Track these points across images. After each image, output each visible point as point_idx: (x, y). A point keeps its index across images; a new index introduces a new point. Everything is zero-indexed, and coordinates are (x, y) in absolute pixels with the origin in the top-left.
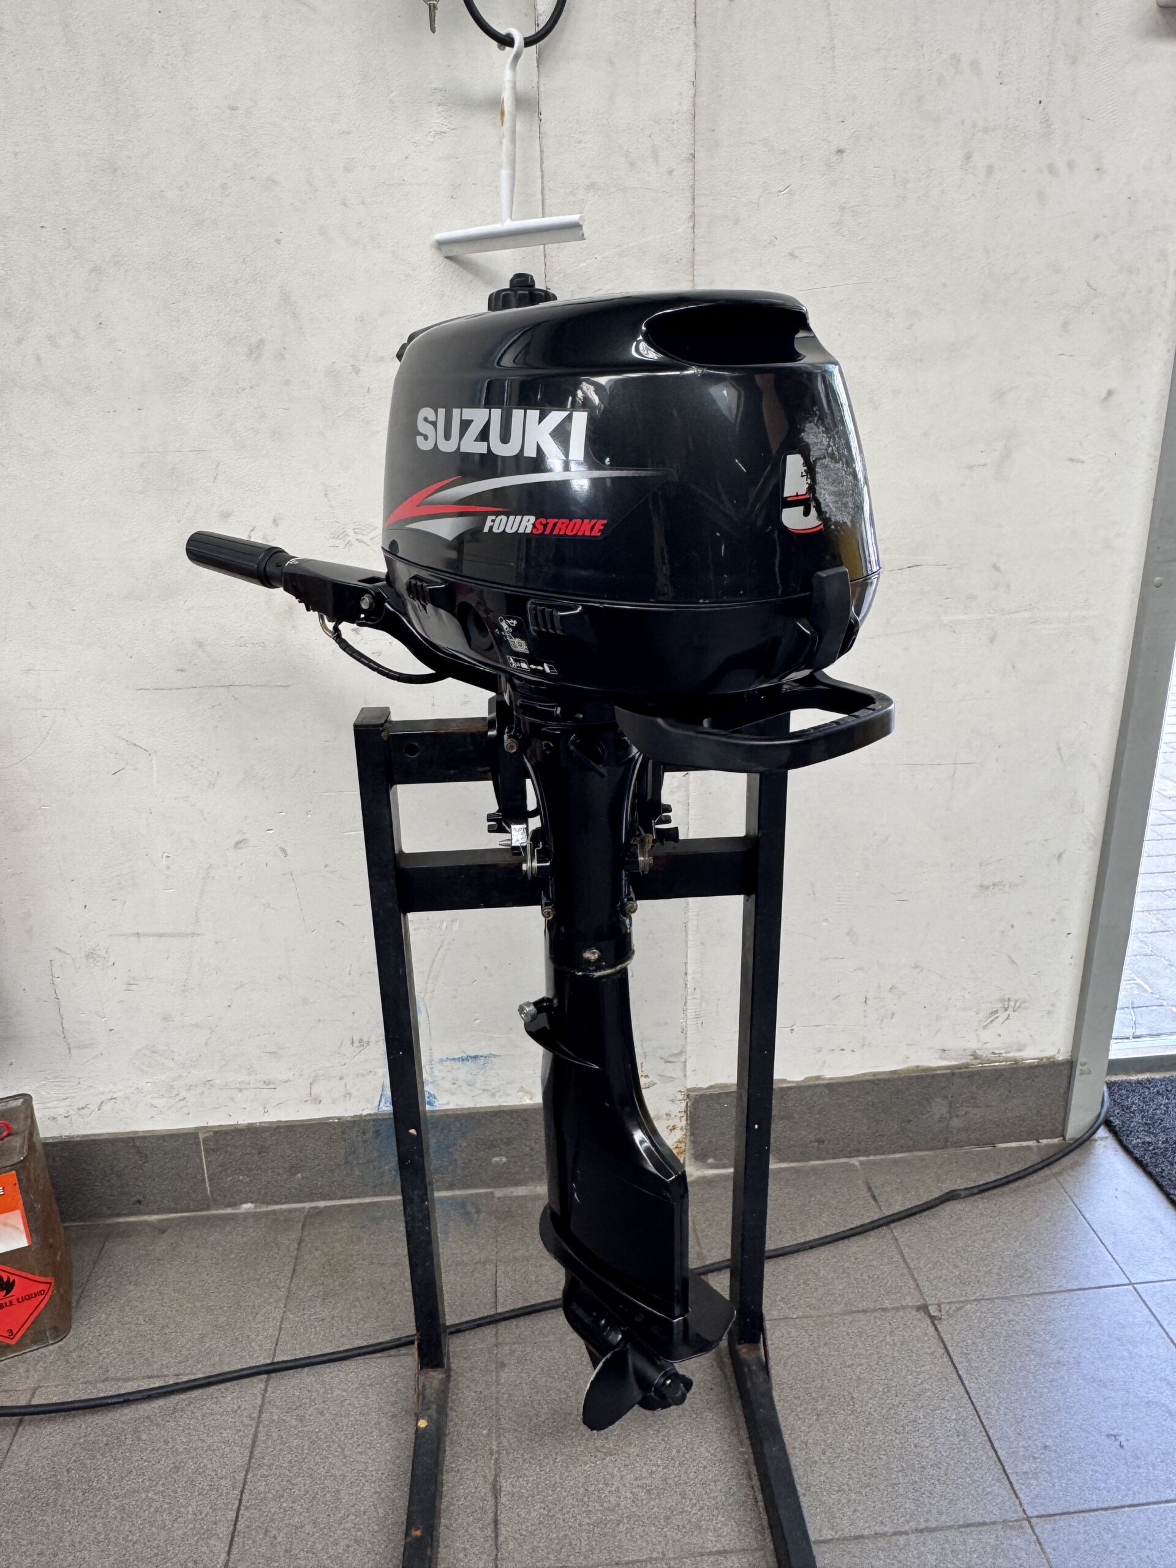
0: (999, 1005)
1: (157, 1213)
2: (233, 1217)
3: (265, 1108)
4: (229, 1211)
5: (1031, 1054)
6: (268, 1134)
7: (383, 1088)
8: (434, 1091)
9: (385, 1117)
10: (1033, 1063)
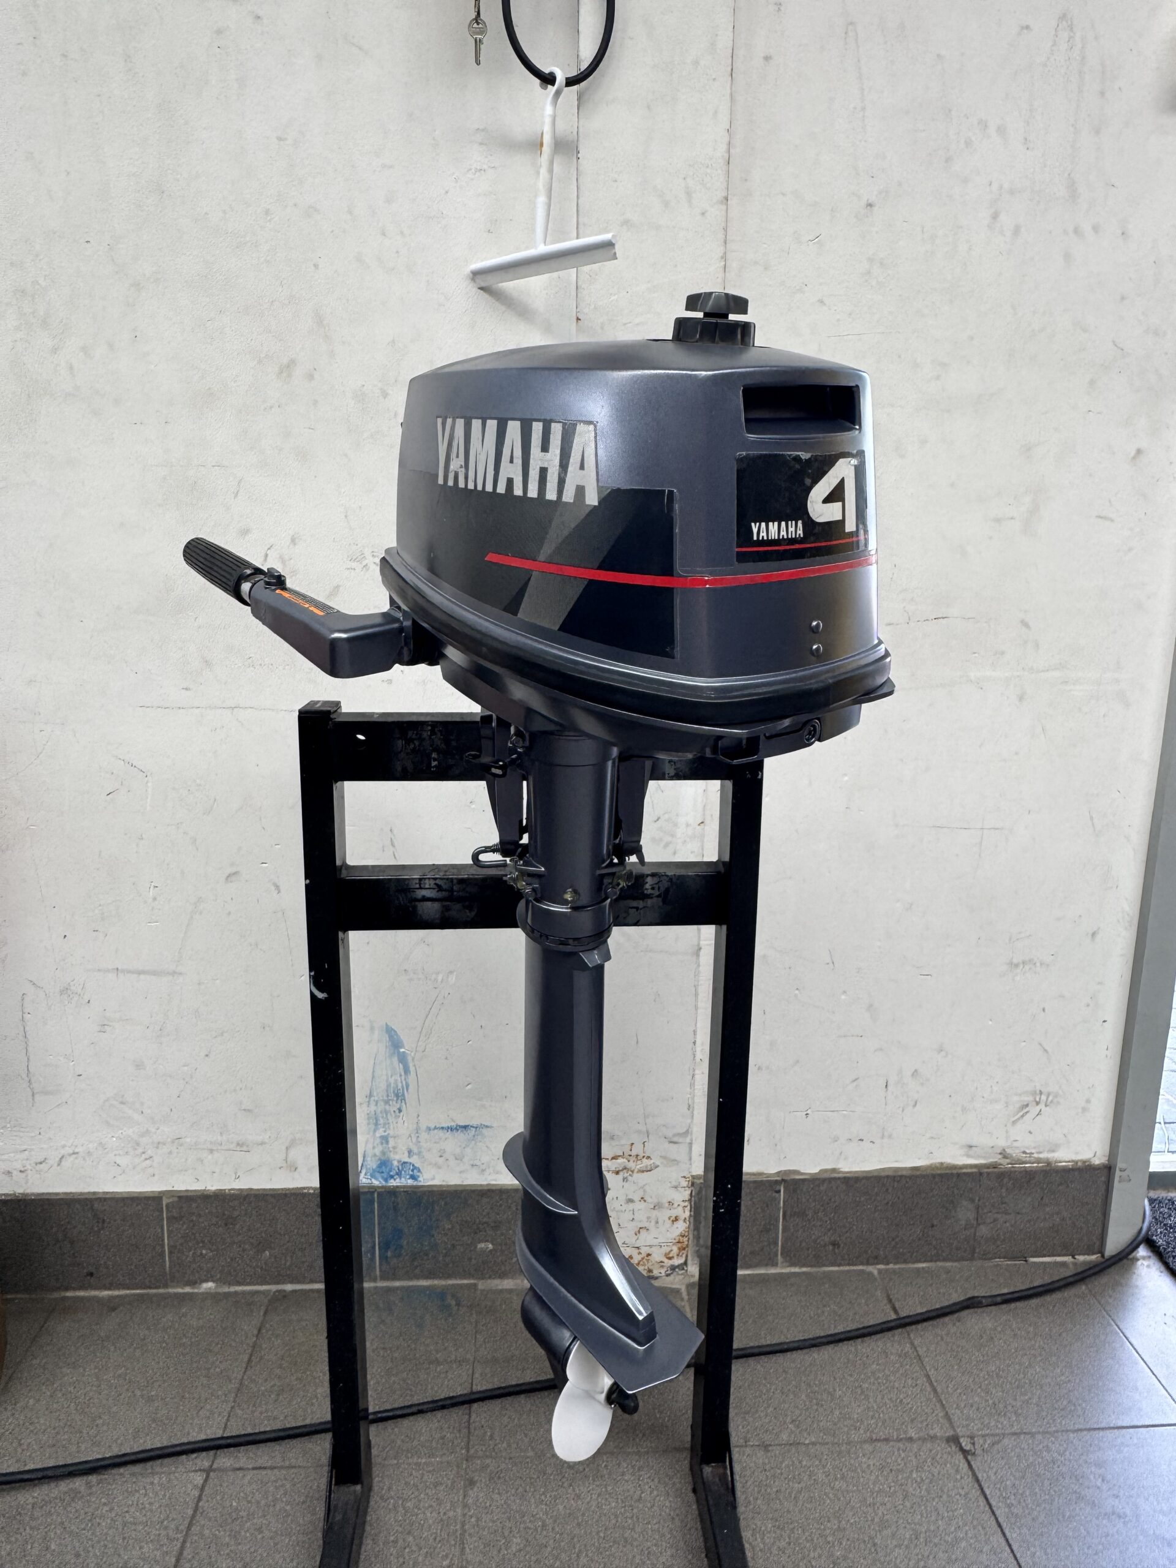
0: (1031, 1098)
1: (109, 1289)
2: (191, 1297)
3: (236, 1173)
4: (188, 1290)
5: (1066, 1155)
6: (236, 1203)
7: (365, 1157)
8: (418, 1165)
9: (365, 1190)
10: (1067, 1167)
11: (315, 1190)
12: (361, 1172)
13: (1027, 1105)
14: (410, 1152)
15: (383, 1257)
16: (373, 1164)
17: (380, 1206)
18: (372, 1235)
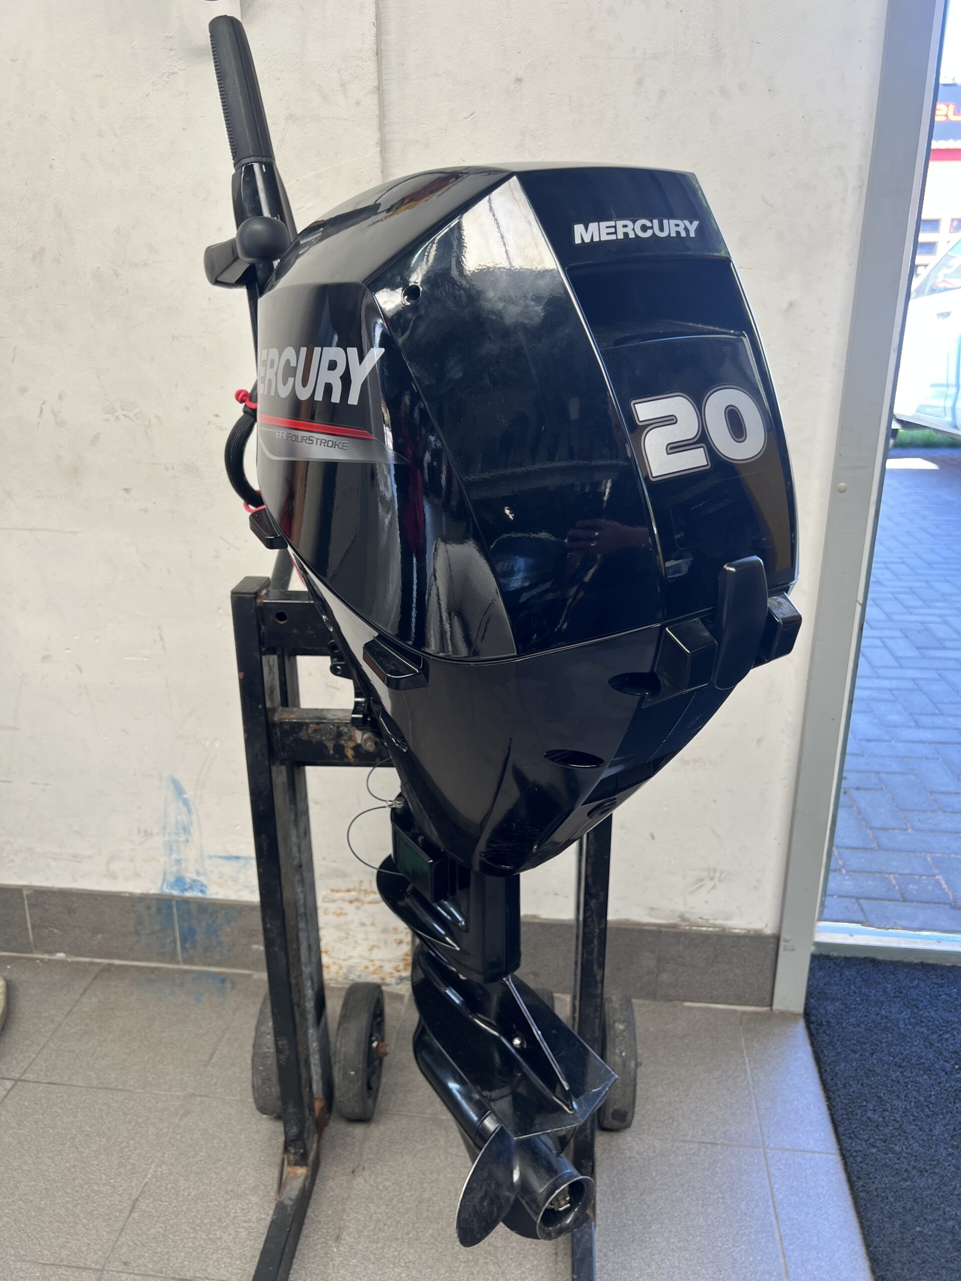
0: (705, 874)
2: (51, 962)
3: (74, 877)
4: (48, 956)
5: (739, 924)
7: (165, 874)
8: (204, 881)
9: (166, 897)
10: (740, 933)
11: (130, 894)
12: (163, 884)
13: (702, 880)
14: (198, 873)
15: (183, 948)
16: (171, 879)
17: (178, 909)
18: (173, 930)
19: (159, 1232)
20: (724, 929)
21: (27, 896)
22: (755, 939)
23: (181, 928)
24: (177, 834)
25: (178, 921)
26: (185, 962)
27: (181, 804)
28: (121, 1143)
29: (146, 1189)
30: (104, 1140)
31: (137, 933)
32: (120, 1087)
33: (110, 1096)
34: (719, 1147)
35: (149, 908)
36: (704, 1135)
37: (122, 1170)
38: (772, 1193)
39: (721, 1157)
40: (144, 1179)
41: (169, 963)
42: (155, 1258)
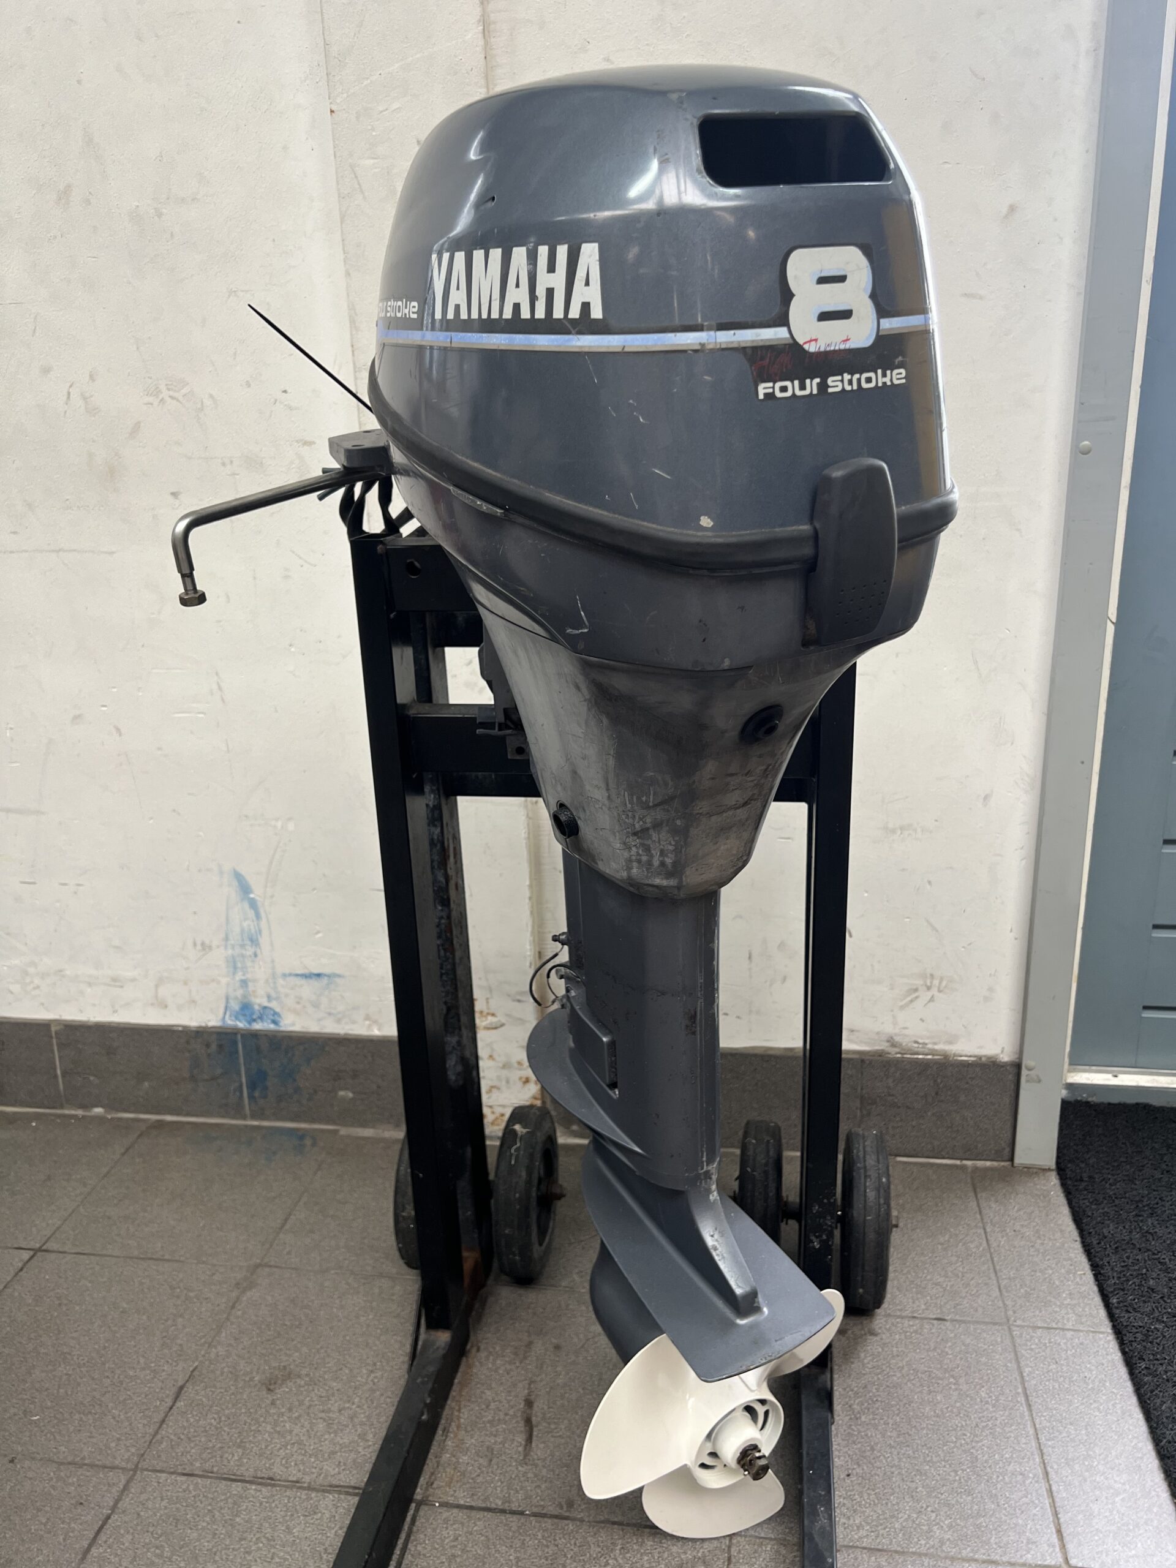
1: (16, 1106)
2: (83, 1119)
3: (113, 1007)
4: (83, 1112)
5: (967, 1049)
6: (115, 1035)
7: (227, 999)
8: (278, 1010)
9: (229, 1031)
10: (968, 1061)
11: (184, 1027)
12: (225, 1013)
13: (916, 990)
14: (269, 998)
15: (251, 1097)
16: (235, 1006)
17: (244, 1046)
18: (239, 1074)
19: (211, 1424)
20: (946, 1056)
21: (56, 1033)
22: (988, 1067)
23: (247, 1071)
24: (243, 946)
25: (245, 1064)
26: (254, 1117)
27: (246, 905)
28: (166, 1321)
29: (196, 1373)
30: (144, 1317)
31: (193, 1078)
32: (167, 1257)
33: (154, 1267)
34: (948, 1324)
35: (208, 1046)
36: (927, 1309)
37: (166, 1351)
38: (1022, 1377)
39: (952, 1335)
40: (194, 1362)
41: (233, 1118)
42: (204, 1456)
